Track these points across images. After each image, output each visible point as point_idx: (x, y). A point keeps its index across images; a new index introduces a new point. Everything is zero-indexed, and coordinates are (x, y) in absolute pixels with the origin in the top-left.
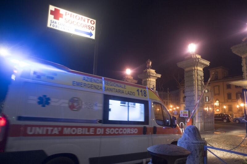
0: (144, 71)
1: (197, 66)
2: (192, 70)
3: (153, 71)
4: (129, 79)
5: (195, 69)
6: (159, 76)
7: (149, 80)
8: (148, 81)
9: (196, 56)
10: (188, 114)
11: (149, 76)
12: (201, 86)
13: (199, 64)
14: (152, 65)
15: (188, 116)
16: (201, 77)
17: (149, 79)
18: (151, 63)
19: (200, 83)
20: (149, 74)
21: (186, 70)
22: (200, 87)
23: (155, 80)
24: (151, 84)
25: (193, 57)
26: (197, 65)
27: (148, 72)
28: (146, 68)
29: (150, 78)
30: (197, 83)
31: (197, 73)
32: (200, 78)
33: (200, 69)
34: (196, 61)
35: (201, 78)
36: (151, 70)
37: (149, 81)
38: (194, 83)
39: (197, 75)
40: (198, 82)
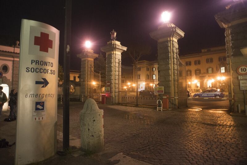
0: (108, 43)
1: (172, 37)
2: (167, 41)
3: (118, 43)
4: (89, 52)
5: (171, 40)
6: (125, 49)
7: (114, 53)
8: (113, 54)
9: (172, 25)
10: (163, 90)
11: (114, 48)
12: (176, 59)
13: (175, 35)
14: (116, 36)
15: (163, 93)
16: (176, 49)
17: (114, 52)
18: (115, 34)
19: (175, 56)
20: (115, 46)
21: (161, 40)
22: (175, 60)
23: (120, 54)
24: (116, 57)
25: (168, 26)
26: (173, 35)
27: (113, 44)
29: (115, 51)
30: (173, 56)
31: (173, 44)
32: (175, 51)
33: (175, 40)
34: (173, 30)
35: (177, 51)
36: (116, 42)
37: (114, 55)
38: (170, 55)
39: (173, 47)
40: (174, 54)
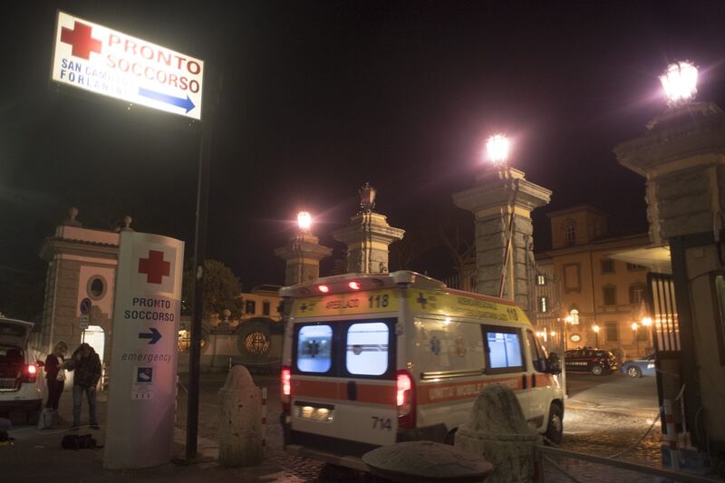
0: (353, 219)
1: (513, 205)
2: (498, 217)
3: (379, 219)
4: (308, 243)
5: (508, 213)
6: (399, 234)
7: (368, 246)
8: (365, 248)
9: (512, 172)
11: (367, 234)
12: (525, 264)
13: (518, 199)
14: (375, 200)
16: (525, 237)
17: (368, 243)
18: (372, 195)
19: (521, 256)
20: (367, 227)
21: (481, 214)
22: (522, 268)
23: (385, 247)
24: (373, 257)
25: (501, 176)
26: (515, 200)
27: (364, 221)
28: (358, 209)
29: (370, 241)
30: (515, 257)
31: (514, 225)
32: (521, 242)
33: (523, 212)
34: (510, 189)
35: (526, 242)
36: (372, 216)
37: (368, 251)
39: (514, 232)
40: (516, 252)
